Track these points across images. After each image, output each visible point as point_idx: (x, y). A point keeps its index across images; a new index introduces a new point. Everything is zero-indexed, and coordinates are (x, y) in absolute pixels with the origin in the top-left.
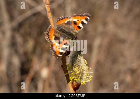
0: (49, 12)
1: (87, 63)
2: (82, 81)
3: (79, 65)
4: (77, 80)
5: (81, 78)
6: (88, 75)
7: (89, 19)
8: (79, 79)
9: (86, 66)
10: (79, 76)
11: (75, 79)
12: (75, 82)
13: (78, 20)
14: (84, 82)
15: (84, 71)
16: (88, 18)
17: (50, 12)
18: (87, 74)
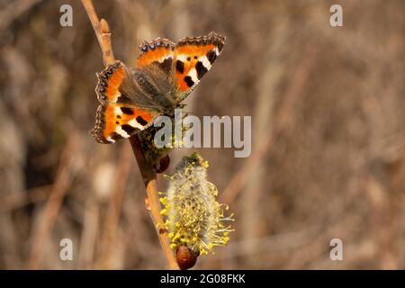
0: (108, 53)
1: (216, 193)
2: (202, 245)
3: (193, 200)
4: (188, 241)
5: (200, 236)
6: (219, 228)
7: (218, 54)
8: (194, 239)
9: (213, 200)
10: (194, 230)
11: (182, 240)
12: (182, 248)
13: (189, 59)
14: (210, 246)
15: (209, 215)
16: (216, 50)
17: (111, 54)
18: (216, 224)
